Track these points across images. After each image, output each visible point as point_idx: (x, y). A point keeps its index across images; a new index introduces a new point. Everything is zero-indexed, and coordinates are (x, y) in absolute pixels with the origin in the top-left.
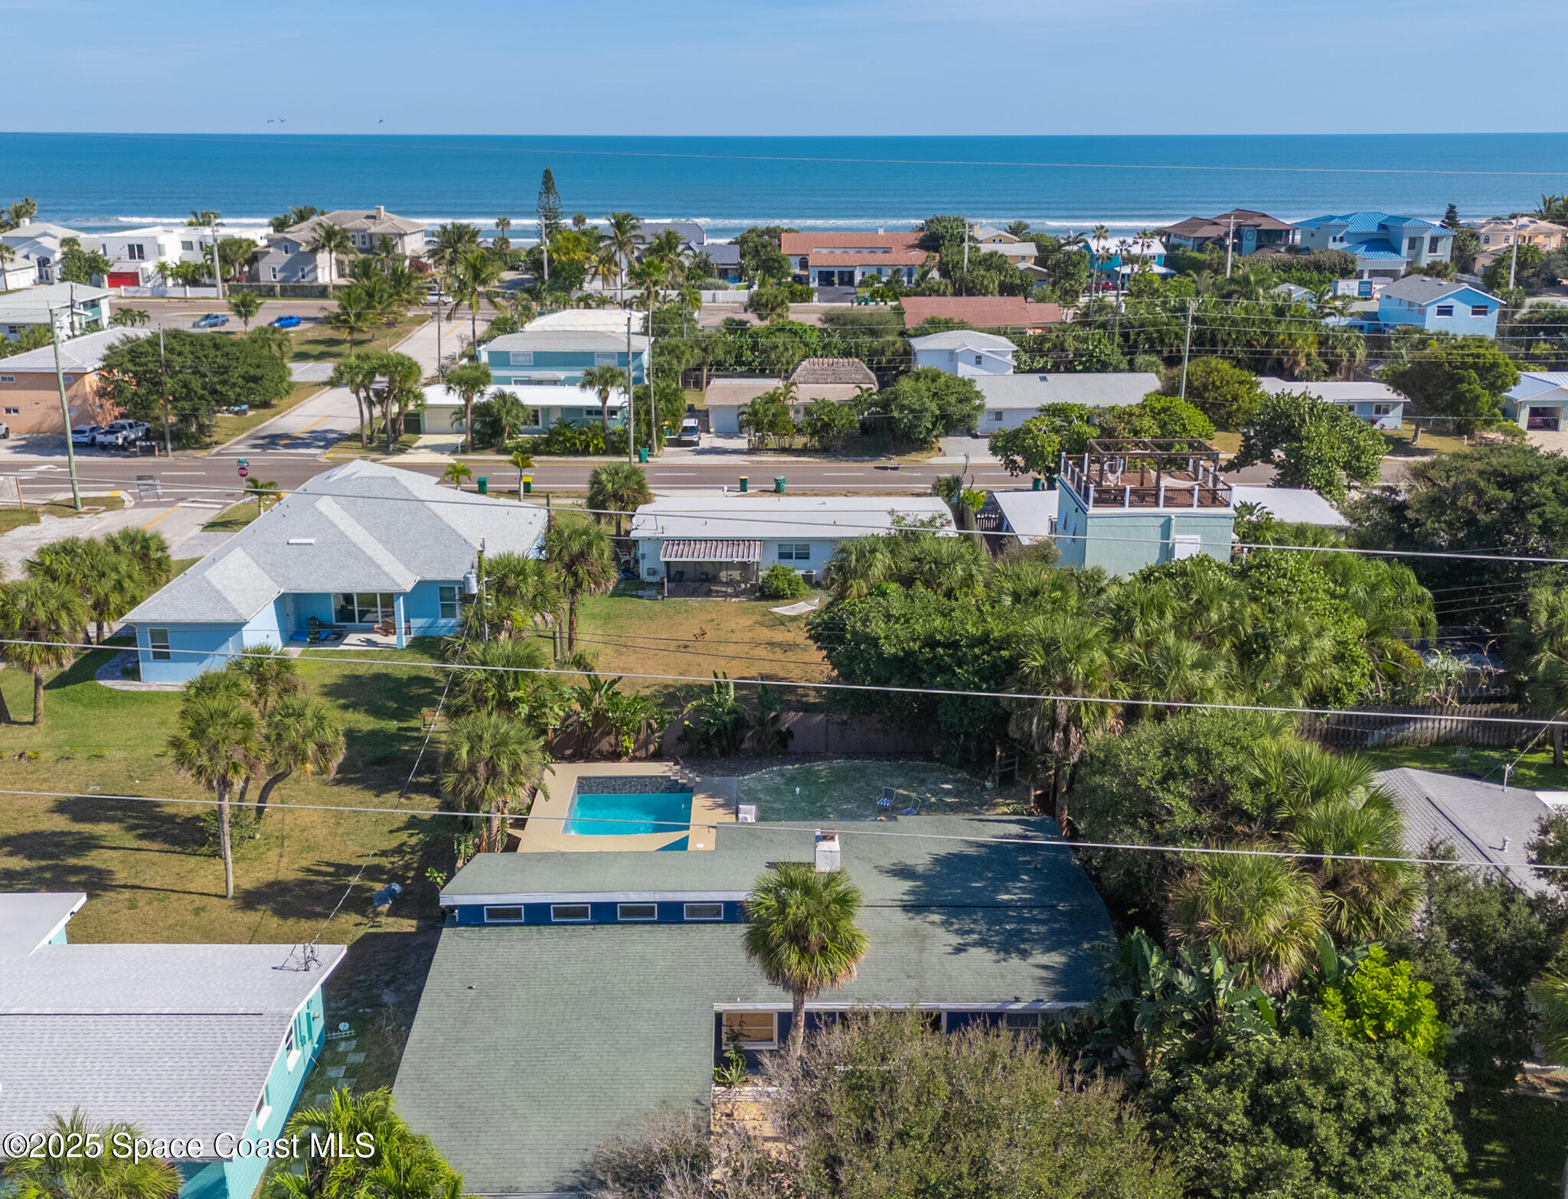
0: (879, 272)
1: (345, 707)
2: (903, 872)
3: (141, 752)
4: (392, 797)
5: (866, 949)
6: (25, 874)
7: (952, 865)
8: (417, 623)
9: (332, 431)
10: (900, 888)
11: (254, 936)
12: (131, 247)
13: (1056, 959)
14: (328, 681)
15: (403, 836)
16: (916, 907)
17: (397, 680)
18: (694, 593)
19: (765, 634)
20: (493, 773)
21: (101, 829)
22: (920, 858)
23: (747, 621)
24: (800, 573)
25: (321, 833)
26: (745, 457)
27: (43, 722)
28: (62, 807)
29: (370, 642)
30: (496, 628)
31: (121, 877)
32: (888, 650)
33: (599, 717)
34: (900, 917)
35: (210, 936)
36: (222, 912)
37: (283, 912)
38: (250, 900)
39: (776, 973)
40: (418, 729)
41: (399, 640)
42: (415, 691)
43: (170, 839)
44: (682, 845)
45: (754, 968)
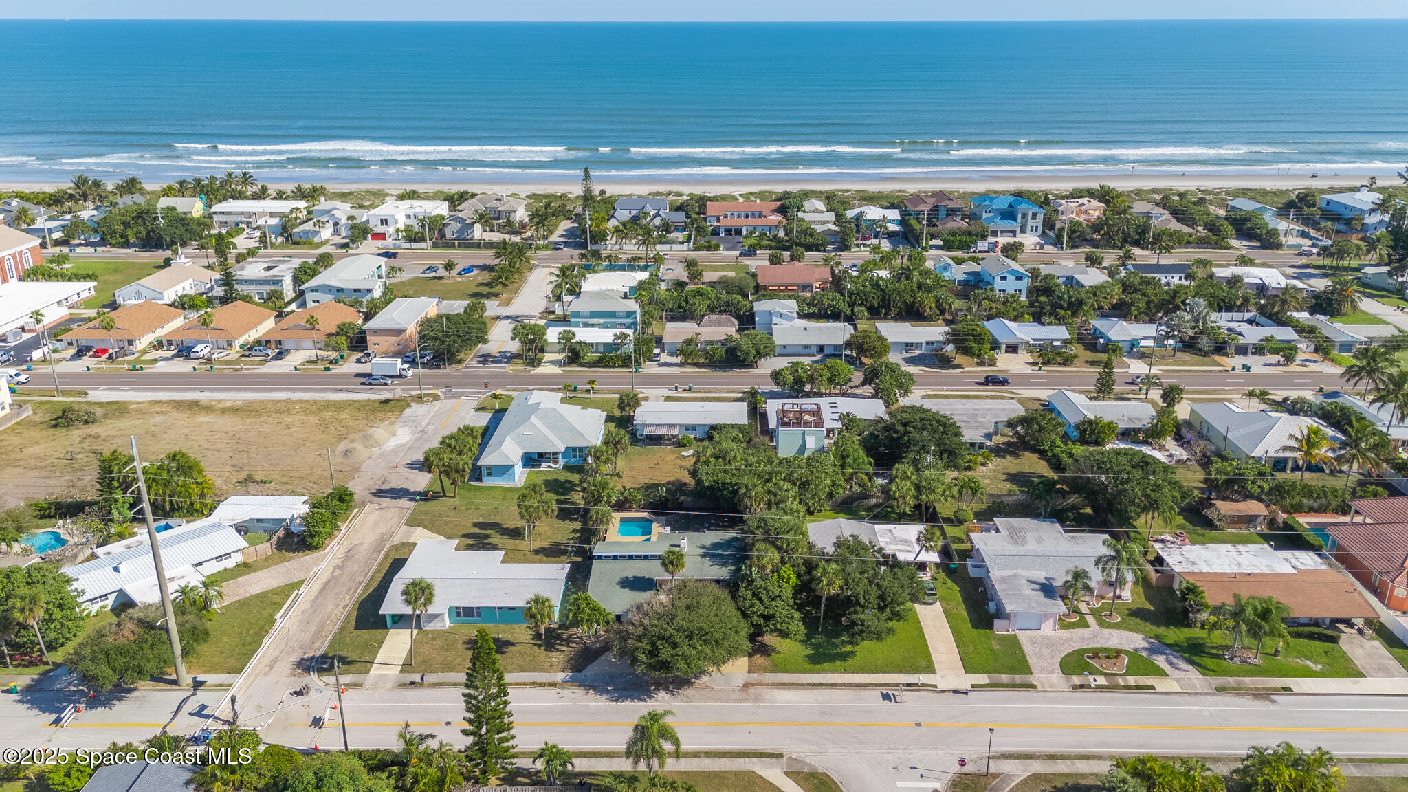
0: (755, 229)
2: (703, 547)
3: (490, 507)
4: (567, 522)
5: (687, 566)
6: (474, 545)
7: (716, 546)
8: (565, 460)
9: (509, 351)
10: (702, 551)
11: (541, 562)
13: (733, 568)
14: (542, 480)
15: (573, 535)
16: (704, 556)
17: (561, 482)
18: (656, 445)
19: (679, 462)
20: (602, 522)
21: (489, 532)
22: (708, 544)
23: (673, 457)
24: (692, 436)
25: (550, 533)
26: (678, 369)
27: (458, 497)
28: (476, 525)
29: (549, 466)
30: (596, 473)
31: (500, 546)
32: (707, 484)
33: (625, 498)
34: (699, 558)
35: (530, 562)
36: (530, 555)
37: (547, 556)
38: (537, 552)
39: (667, 571)
40: (570, 499)
41: (559, 466)
42: (567, 485)
43: (509, 535)
44: (649, 539)
45: (662, 569)
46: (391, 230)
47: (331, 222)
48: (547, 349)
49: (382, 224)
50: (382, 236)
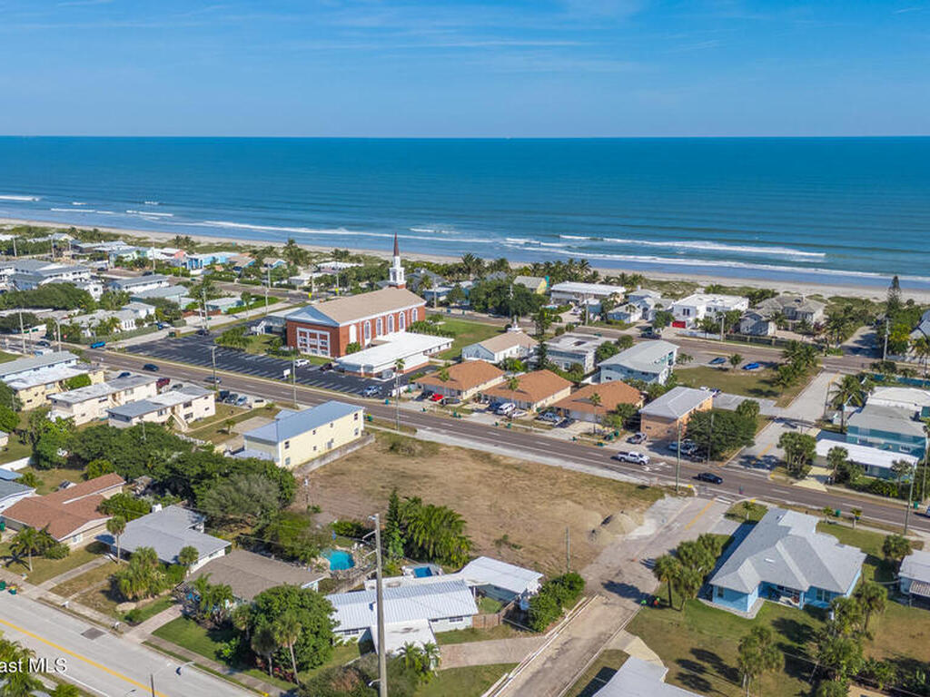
1: (780, 632)
3: (714, 635)
4: (795, 679)
8: (807, 600)
9: (774, 457)
12: (684, 310)
14: (775, 619)
17: (798, 625)
21: (706, 664)
27: (683, 612)
28: (694, 651)
29: (788, 602)
31: (714, 686)
33: (871, 671)
40: (804, 649)
41: (800, 605)
42: (804, 631)
43: (726, 675)
46: (691, 319)
47: (642, 307)
48: (815, 461)
49: (684, 314)
50: (682, 325)
